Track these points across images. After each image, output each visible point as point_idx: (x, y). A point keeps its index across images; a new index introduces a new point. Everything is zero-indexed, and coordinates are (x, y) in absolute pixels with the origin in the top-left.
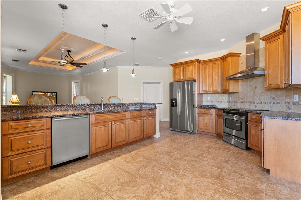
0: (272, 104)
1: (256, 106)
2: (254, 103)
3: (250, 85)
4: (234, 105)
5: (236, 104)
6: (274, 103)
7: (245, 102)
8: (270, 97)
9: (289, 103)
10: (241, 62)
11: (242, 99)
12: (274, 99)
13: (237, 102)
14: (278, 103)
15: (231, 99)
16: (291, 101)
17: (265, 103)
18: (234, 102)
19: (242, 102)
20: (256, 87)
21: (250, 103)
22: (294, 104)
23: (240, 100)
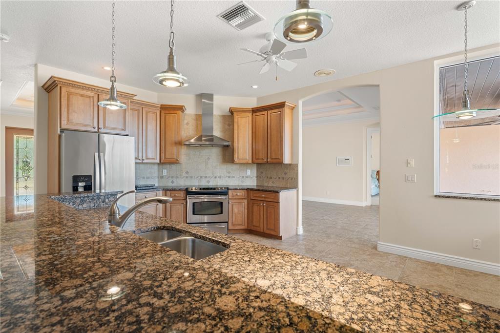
0: (227, 179)
1: (208, 182)
2: (206, 177)
3: (201, 155)
4: (173, 182)
5: (174, 180)
6: (229, 177)
7: (191, 177)
8: (225, 171)
9: (243, 177)
10: (186, 122)
11: (187, 173)
12: (229, 173)
13: (177, 177)
14: (234, 177)
15: (165, 172)
16: (244, 175)
17: (220, 177)
18: (172, 177)
19: (187, 177)
20: (209, 159)
21: (200, 177)
22: (247, 177)
23: (184, 175)
